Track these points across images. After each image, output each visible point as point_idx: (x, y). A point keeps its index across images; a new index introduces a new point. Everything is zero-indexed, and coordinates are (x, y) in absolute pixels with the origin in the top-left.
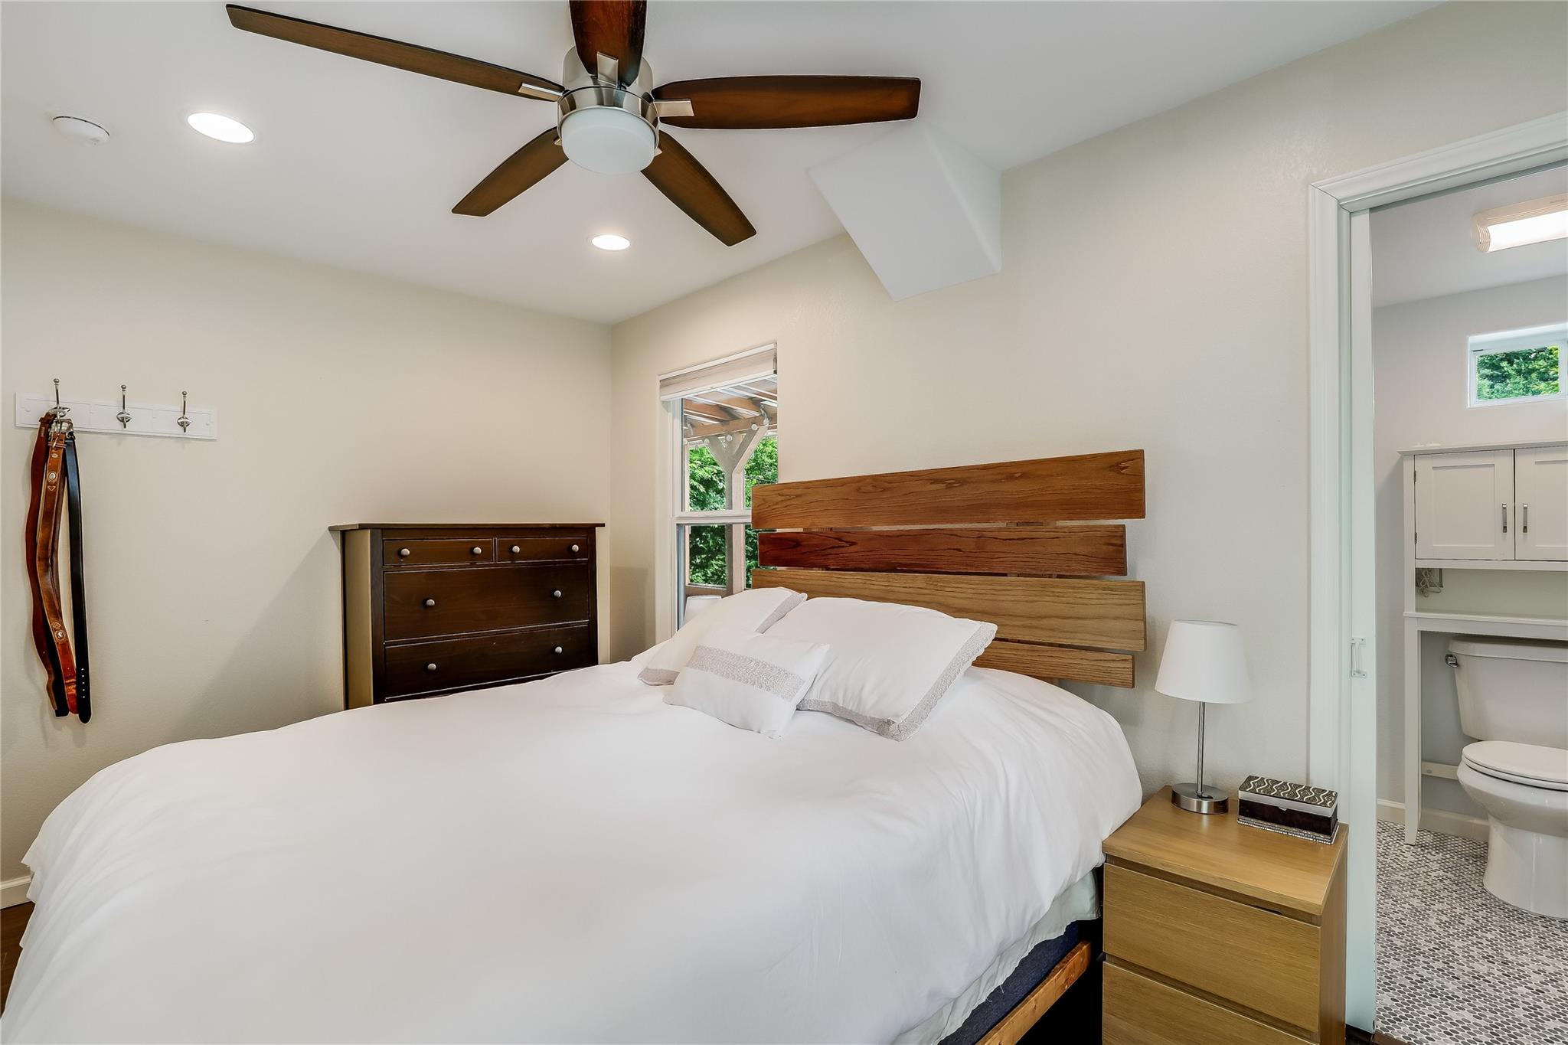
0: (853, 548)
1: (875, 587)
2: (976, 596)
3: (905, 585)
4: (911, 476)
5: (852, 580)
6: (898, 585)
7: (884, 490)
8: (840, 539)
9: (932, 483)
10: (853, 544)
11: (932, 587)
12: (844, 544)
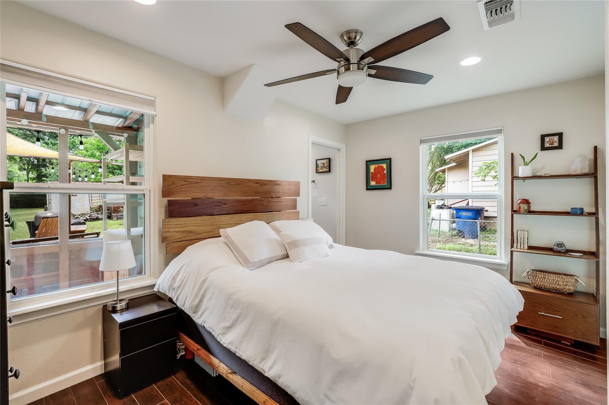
0: (226, 206)
1: (235, 220)
2: (267, 219)
3: (246, 218)
4: (249, 180)
5: (226, 218)
6: (244, 218)
7: (239, 184)
8: (219, 203)
9: (255, 184)
10: (225, 204)
11: (255, 217)
12: (222, 204)
